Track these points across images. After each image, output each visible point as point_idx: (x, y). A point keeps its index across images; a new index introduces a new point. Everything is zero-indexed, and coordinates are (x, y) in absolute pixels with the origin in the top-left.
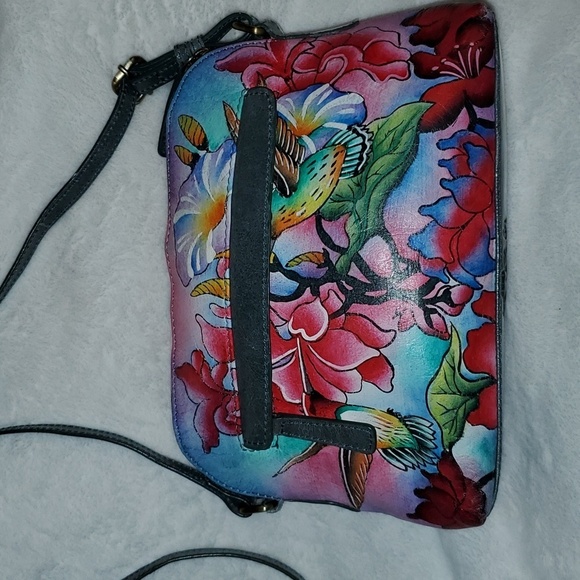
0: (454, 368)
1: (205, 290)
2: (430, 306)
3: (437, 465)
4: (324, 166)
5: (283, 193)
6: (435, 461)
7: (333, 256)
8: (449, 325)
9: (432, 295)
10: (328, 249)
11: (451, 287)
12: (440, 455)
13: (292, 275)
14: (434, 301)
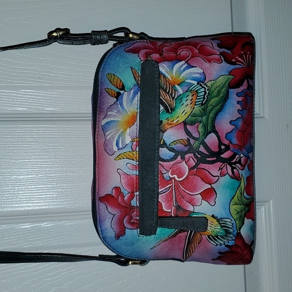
0: (241, 193)
1: (124, 157)
2: (233, 166)
3: (234, 240)
4: (187, 100)
5: (168, 111)
6: (234, 238)
7: (192, 141)
8: (241, 174)
9: (234, 161)
10: (190, 138)
11: (242, 157)
12: (235, 235)
13: (172, 150)
14: (235, 163)
